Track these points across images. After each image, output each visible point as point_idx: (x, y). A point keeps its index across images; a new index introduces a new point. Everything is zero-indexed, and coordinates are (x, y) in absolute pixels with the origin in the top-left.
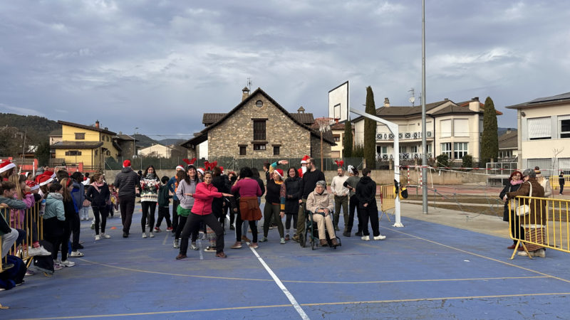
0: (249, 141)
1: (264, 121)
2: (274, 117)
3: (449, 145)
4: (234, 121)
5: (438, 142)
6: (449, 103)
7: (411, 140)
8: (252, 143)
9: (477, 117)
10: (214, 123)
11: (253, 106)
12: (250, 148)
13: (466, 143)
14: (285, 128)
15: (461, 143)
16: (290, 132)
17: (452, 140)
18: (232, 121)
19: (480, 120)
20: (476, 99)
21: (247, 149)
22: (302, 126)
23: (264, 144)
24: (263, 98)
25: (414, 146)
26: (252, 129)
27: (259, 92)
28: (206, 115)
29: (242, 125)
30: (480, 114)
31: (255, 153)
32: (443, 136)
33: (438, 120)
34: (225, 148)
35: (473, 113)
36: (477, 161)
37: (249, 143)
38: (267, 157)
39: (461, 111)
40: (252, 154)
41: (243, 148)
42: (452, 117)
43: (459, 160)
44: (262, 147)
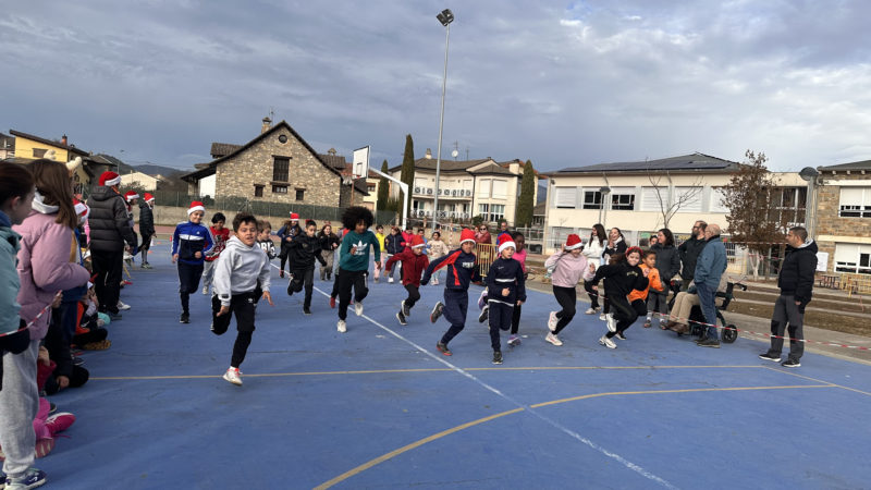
0: (268, 180)
1: (287, 159)
2: (300, 156)
3: (486, 207)
4: (250, 155)
5: (476, 202)
6: (490, 163)
8: (271, 183)
9: (516, 179)
10: (225, 156)
11: (274, 140)
12: (268, 190)
13: (503, 206)
14: (312, 170)
15: (498, 205)
16: (317, 175)
17: (490, 202)
18: (248, 155)
19: (519, 183)
20: (517, 161)
21: (264, 190)
22: (332, 170)
23: (285, 186)
24: (287, 133)
25: (452, 204)
26: (272, 168)
27: (283, 125)
28: (215, 145)
29: (260, 162)
30: (520, 177)
31: (274, 195)
32: (482, 196)
33: (478, 178)
34: (236, 187)
35: (512, 175)
37: (267, 183)
38: (287, 201)
39: (501, 172)
40: (269, 196)
41: (259, 189)
42: (491, 177)
44: (282, 190)
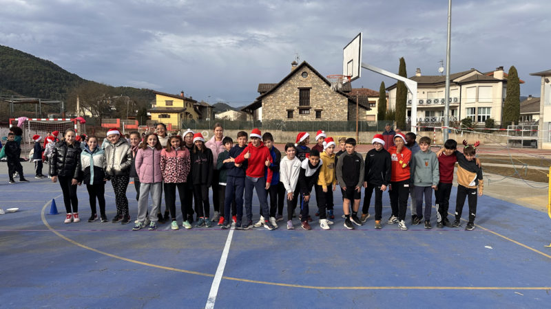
1: (308, 89)
2: (317, 86)
3: (473, 110)
4: (283, 90)
5: (463, 106)
6: (475, 72)
7: (439, 105)
8: (298, 108)
9: (501, 84)
10: (267, 91)
11: (299, 76)
12: (296, 113)
13: (489, 108)
14: (326, 95)
15: (484, 108)
16: (330, 98)
17: (476, 105)
18: (282, 89)
19: (504, 87)
20: (501, 68)
22: (341, 93)
23: (308, 109)
24: (306, 69)
25: (441, 110)
26: (298, 97)
27: (305, 64)
28: (260, 85)
29: (290, 93)
30: (504, 82)
31: (300, 116)
32: (468, 101)
33: (464, 87)
34: (275, 113)
35: (497, 81)
36: (499, 124)
37: (295, 108)
38: (310, 120)
40: (297, 117)
41: (290, 113)
42: (477, 85)
43: (482, 123)
44: (306, 112)
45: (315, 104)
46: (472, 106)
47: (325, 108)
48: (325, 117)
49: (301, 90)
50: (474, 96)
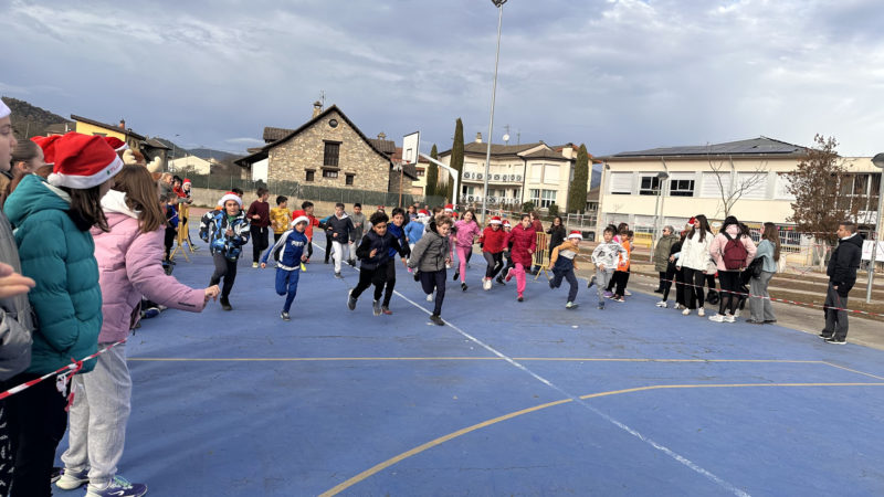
0: (318, 165)
1: (337, 144)
2: (350, 141)
3: (537, 191)
4: (301, 140)
5: (526, 188)
6: (543, 146)
7: (500, 182)
8: (321, 168)
9: (569, 163)
10: (276, 141)
11: (325, 124)
12: (318, 174)
13: (555, 191)
14: (362, 155)
15: (549, 191)
16: (367, 160)
17: (541, 187)
18: (299, 140)
19: (572, 168)
20: (571, 145)
21: (315, 175)
22: (381, 155)
23: (336, 171)
24: (338, 118)
25: (502, 189)
26: (323, 152)
27: (334, 109)
28: (267, 130)
29: (311, 146)
30: (573, 161)
31: (324, 180)
32: (533, 181)
33: (528, 162)
34: (288, 171)
35: (565, 160)
36: (564, 211)
37: (318, 168)
38: (337, 186)
39: (553, 156)
40: (320, 181)
41: (310, 174)
42: (543, 162)
43: (546, 209)
44: (332, 175)
45: (345, 165)
46: (537, 187)
47: (359, 172)
48: (358, 184)
49: (328, 143)
50: (539, 176)
